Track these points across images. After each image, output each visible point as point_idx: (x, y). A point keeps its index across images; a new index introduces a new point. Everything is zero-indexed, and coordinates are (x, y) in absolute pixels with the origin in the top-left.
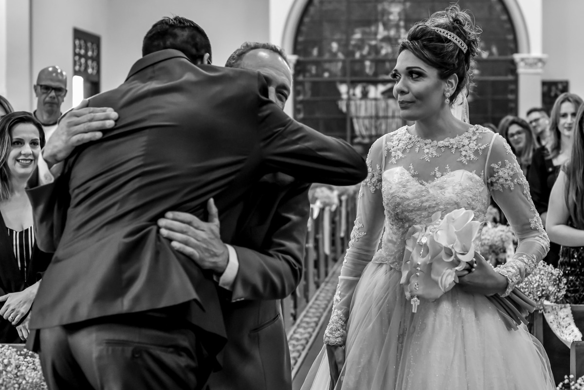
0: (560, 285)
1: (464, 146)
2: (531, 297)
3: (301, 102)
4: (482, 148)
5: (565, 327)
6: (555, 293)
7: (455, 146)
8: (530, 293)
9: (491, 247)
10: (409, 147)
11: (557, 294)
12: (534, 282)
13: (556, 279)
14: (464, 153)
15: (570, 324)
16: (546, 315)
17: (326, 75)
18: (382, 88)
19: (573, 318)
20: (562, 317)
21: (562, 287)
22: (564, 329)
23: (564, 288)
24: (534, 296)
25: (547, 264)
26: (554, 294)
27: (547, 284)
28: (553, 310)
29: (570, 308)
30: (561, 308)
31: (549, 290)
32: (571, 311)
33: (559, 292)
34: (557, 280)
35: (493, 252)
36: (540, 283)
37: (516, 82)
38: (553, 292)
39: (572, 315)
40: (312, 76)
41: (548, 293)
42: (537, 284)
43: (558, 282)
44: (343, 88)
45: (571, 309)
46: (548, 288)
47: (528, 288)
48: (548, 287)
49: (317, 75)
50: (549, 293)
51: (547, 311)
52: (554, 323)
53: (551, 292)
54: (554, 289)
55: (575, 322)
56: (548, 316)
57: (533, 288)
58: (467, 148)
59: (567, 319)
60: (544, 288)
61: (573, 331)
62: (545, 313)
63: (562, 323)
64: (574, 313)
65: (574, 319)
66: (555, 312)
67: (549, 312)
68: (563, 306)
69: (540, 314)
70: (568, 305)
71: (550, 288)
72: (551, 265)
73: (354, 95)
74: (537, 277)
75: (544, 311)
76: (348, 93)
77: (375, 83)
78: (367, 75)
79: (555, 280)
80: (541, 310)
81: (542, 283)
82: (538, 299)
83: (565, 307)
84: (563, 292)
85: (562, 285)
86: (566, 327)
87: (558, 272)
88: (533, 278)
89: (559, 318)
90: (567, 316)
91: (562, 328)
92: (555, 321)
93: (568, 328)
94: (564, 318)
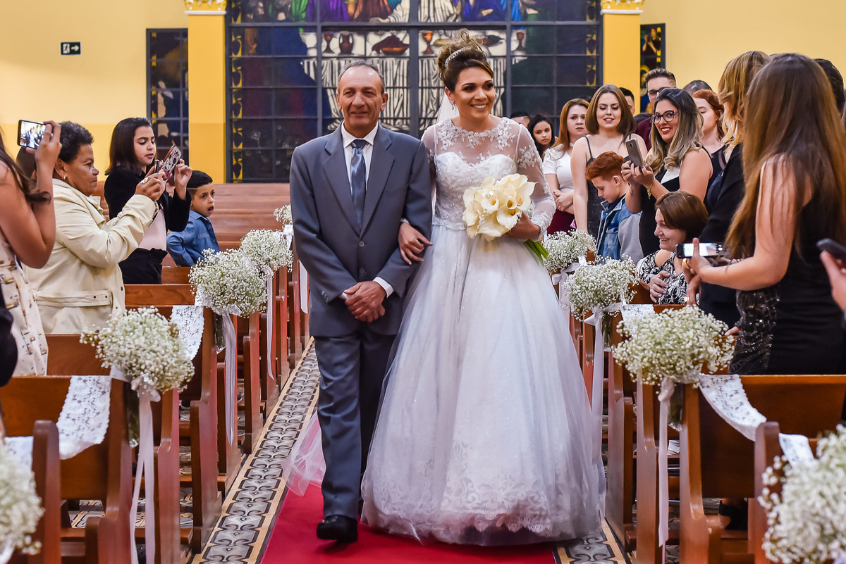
0: (724, 345)
1: (499, 136)
2: (681, 363)
3: (239, 62)
4: (513, 137)
5: (734, 407)
6: (718, 357)
7: (492, 137)
8: (679, 357)
9: (596, 293)
10: (457, 136)
11: (720, 358)
12: (687, 340)
13: (717, 336)
14: (499, 142)
15: (742, 404)
16: (704, 391)
17: (282, 16)
18: (374, 39)
19: (745, 394)
20: (729, 394)
21: (727, 349)
22: (733, 412)
23: (730, 349)
24: (686, 363)
25: (705, 314)
26: (715, 358)
27: (706, 343)
28: (714, 383)
29: (740, 380)
30: (726, 381)
31: (708, 353)
32: (742, 385)
33: (722, 355)
34: (719, 338)
35: (600, 301)
36: (695, 342)
37: (599, 29)
38: (714, 356)
39: (744, 391)
40: (257, 18)
41: (707, 357)
42: (690, 344)
43: (720, 340)
44: (310, 40)
45: (742, 382)
46: (706, 350)
47: (676, 350)
48: (706, 348)
49: (266, 17)
50: (709, 357)
51: (706, 385)
52: (717, 402)
53: (712, 356)
54: (716, 350)
55: (749, 400)
56: (708, 392)
57: (684, 350)
58: (501, 137)
59: (736, 396)
60: (701, 349)
61: (748, 413)
62: (703, 387)
63: (730, 403)
64: (747, 388)
65: (747, 396)
66: (717, 386)
67: (708, 387)
68: (728, 377)
69: (696, 389)
70: (736, 376)
71: (711, 350)
72: (710, 315)
73: (328, 50)
74: (691, 333)
75: (701, 385)
76: (318, 46)
77: (364, 31)
78: (351, 18)
79: (717, 338)
80: (696, 384)
81: (698, 341)
82: (692, 367)
83: (732, 379)
84: (729, 357)
85: (727, 347)
86: (737, 408)
87: (721, 325)
88: (685, 335)
89: (724, 395)
90: (737, 392)
91: (730, 409)
92: (719, 399)
93: (739, 409)
94: (732, 396)
